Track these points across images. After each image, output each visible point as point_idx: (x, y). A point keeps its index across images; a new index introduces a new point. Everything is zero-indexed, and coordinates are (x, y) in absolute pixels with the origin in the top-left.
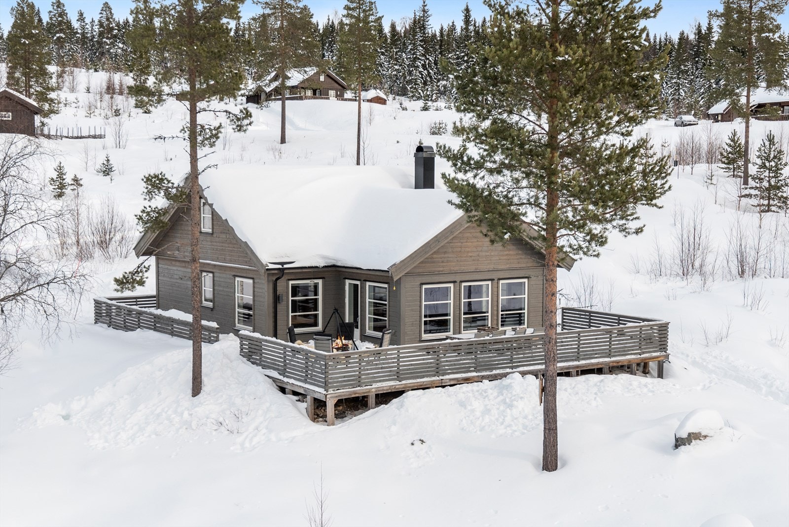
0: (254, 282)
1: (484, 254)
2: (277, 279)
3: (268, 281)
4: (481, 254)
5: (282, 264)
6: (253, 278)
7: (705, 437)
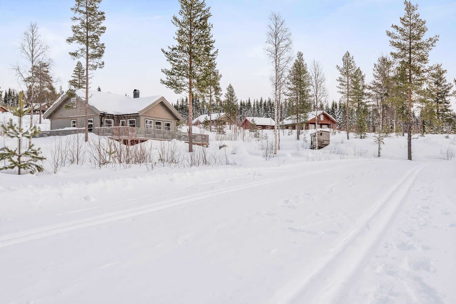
0: (94, 119)
1: (161, 113)
2: (102, 117)
3: (99, 118)
4: (160, 113)
5: (104, 112)
6: (93, 118)
7: (227, 146)
